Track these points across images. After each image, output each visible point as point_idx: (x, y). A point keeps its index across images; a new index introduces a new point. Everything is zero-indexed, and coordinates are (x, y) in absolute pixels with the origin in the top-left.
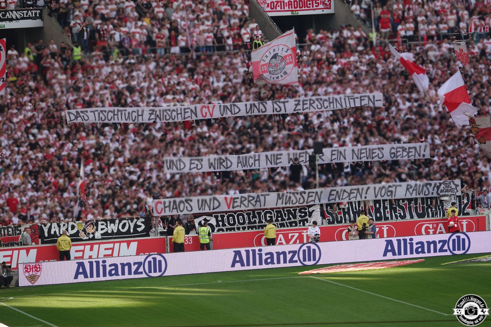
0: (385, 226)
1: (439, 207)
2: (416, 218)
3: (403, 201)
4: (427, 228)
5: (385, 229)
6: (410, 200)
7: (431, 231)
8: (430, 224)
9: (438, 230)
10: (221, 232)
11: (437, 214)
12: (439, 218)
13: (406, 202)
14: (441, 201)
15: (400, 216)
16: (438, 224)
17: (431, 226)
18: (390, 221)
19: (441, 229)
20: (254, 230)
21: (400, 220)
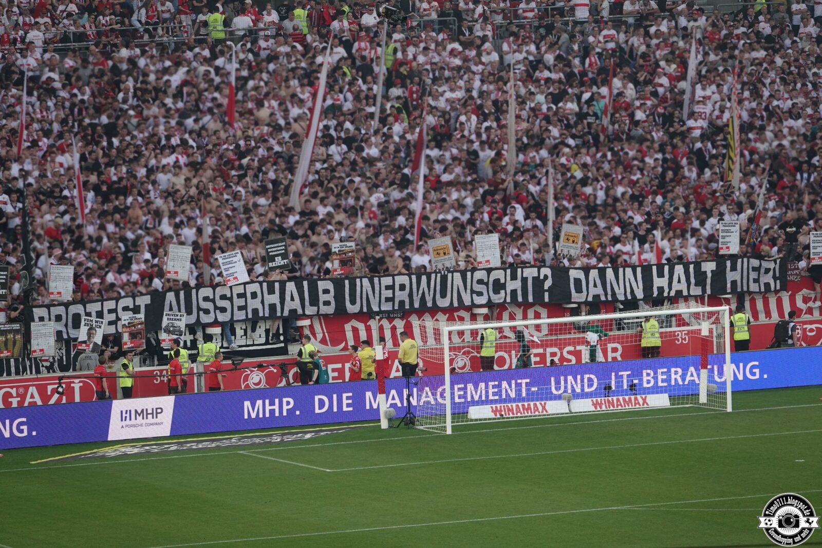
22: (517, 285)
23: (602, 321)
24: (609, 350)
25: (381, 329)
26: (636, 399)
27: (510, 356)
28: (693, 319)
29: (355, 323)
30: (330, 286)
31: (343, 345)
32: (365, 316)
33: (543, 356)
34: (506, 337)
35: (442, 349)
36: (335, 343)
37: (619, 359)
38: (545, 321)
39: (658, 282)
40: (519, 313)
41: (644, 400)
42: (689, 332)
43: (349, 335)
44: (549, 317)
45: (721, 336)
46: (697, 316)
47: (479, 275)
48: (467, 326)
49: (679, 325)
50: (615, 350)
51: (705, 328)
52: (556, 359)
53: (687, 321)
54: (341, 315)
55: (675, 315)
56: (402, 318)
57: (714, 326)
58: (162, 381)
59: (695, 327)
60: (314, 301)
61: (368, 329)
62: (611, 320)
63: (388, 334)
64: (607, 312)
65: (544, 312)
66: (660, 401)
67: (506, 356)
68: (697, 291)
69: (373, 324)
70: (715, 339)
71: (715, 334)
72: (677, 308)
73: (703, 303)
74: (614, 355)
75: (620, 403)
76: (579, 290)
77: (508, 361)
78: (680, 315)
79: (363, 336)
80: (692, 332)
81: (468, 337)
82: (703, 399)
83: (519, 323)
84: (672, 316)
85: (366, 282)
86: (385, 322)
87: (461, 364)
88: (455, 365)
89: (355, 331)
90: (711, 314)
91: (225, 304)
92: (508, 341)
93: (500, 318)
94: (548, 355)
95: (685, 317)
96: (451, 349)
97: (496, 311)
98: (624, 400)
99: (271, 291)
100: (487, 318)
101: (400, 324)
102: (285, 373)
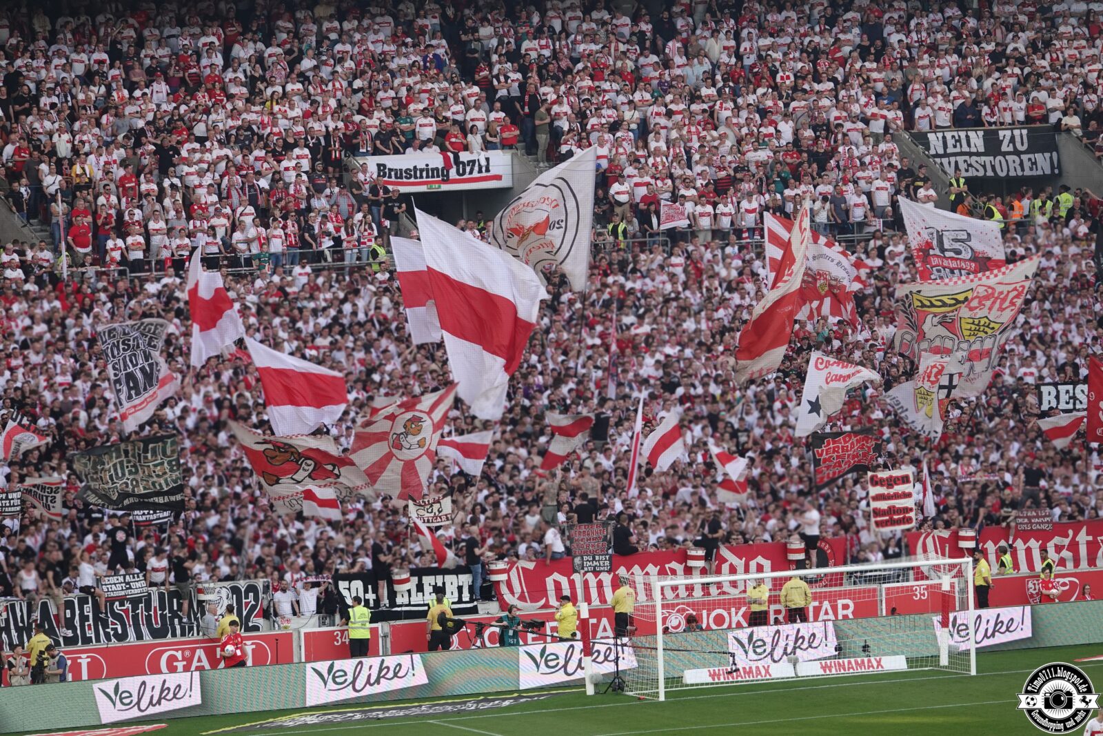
0: (84, 656)
1: (195, 615)
2: (148, 639)
3: (122, 604)
4: (172, 659)
5: (84, 661)
6: (135, 602)
7: (180, 665)
8: (177, 650)
9: (195, 664)
11: (191, 629)
12: (196, 637)
13: (128, 605)
14: (200, 603)
15: (116, 635)
16: (193, 651)
17: (179, 655)
18: (94, 645)
19: (200, 660)
21: (114, 643)
23: (832, 574)
24: (840, 607)
25: (586, 583)
26: (869, 661)
27: (730, 614)
28: (932, 573)
29: (556, 576)
31: (543, 602)
32: (568, 569)
34: (724, 593)
35: (654, 606)
36: (534, 600)
37: (851, 616)
40: (739, 563)
41: (879, 663)
42: (928, 587)
44: (773, 570)
45: (964, 591)
46: (937, 568)
48: (681, 581)
49: (917, 579)
50: (846, 607)
51: (946, 581)
52: (781, 617)
53: (926, 573)
55: (913, 568)
56: (609, 572)
57: (956, 580)
58: (343, 643)
59: (936, 581)
61: (572, 584)
62: (842, 573)
63: (593, 590)
64: (835, 565)
65: (767, 564)
66: (896, 663)
67: (725, 614)
69: (576, 577)
70: (957, 595)
71: (957, 589)
72: (915, 560)
73: (943, 554)
74: (845, 612)
75: (852, 666)
77: (727, 620)
78: (918, 568)
80: (931, 586)
81: (683, 593)
82: (944, 661)
83: (740, 577)
84: (908, 569)
86: (590, 576)
87: (675, 623)
88: (668, 624)
89: (558, 585)
90: (952, 566)
92: (726, 597)
93: (718, 572)
94: (772, 613)
95: (924, 570)
96: (663, 606)
98: (856, 662)
100: (704, 572)
101: (606, 578)
102: (480, 633)
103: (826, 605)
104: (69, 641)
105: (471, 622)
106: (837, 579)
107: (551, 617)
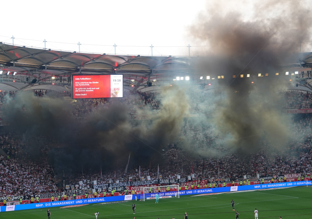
5: (80, 197)
6: (86, 190)
7: (91, 197)
10: (41, 199)
20: (49, 198)
21: (83, 195)
22: (153, 182)
29: (132, 187)
30: (130, 182)
32: (134, 186)
33: (156, 191)
36: (130, 190)
38: (156, 187)
39: (171, 181)
40: (153, 186)
41: (168, 197)
42: (174, 188)
43: (132, 188)
46: (175, 186)
47: (148, 181)
48: (146, 188)
51: (176, 188)
54: (131, 186)
60: (128, 184)
63: (137, 188)
65: (156, 186)
66: (170, 197)
68: (175, 182)
69: (135, 187)
72: (173, 185)
73: (176, 184)
75: (165, 197)
76: (161, 182)
79: (134, 189)
82: (176, 196)
83: (153, 187)
85: (134, 182)
89: (133, 188)
90: (177, 186)
91: (117, 185)
97: (150, 186)
99: (123, 183)
100: (149, 187)
101: (138, 187)
102: (124, 194)
103: (163, 190)
104: (78, 195)
105: (123, 193)
106: (163, 187)
107: (131, 192)
